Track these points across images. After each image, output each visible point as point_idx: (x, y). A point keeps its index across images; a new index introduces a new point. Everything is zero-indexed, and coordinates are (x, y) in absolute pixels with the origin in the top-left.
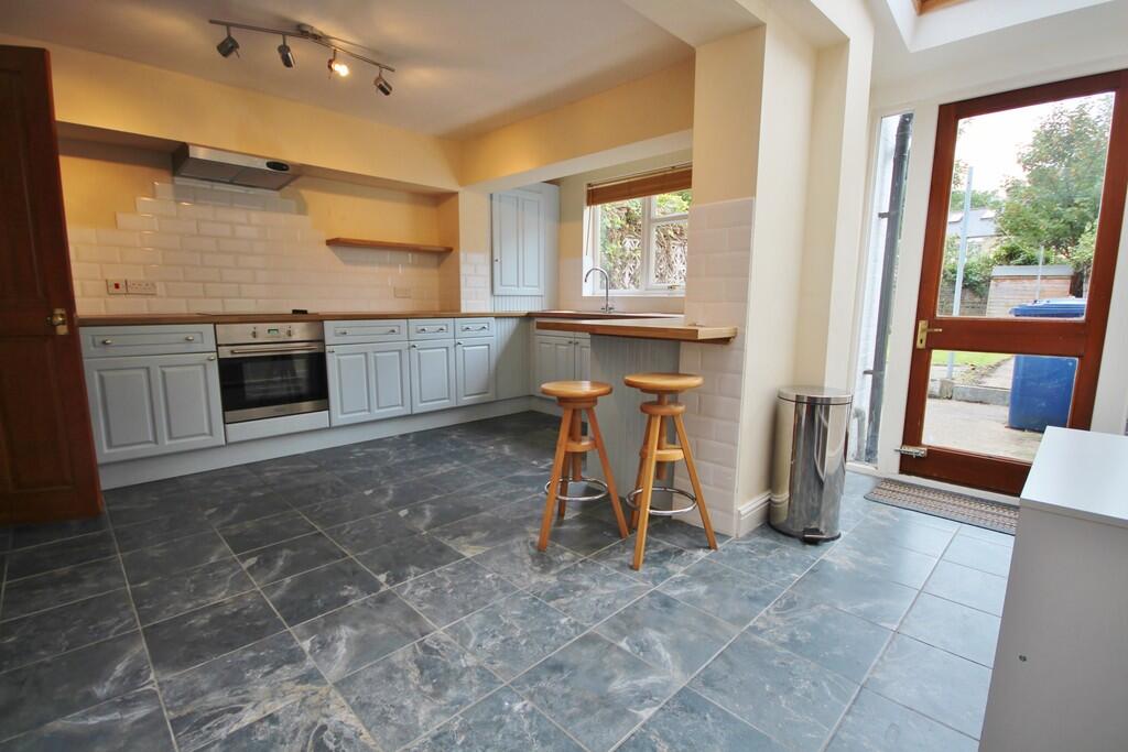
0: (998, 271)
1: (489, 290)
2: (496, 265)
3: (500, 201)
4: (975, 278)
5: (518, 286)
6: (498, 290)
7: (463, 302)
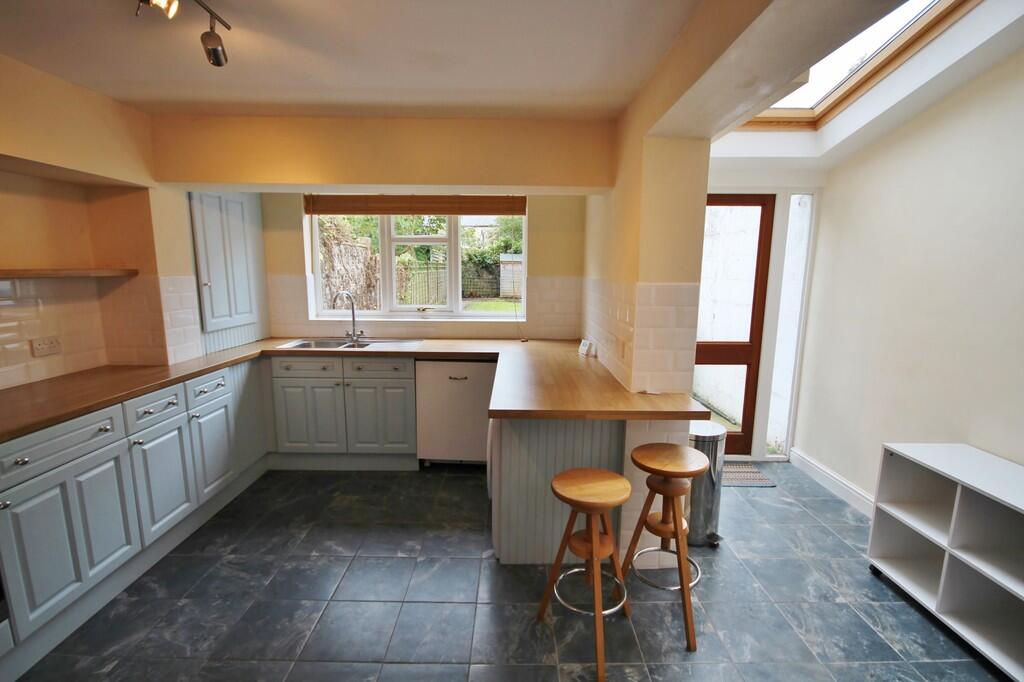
0: (503, 257)
1: (198, 326)
2: (205, 291)
3: (201, 202)
4: (488, 261)
5: (231, 316)
6: (211, 323)
7: (170, 350)
